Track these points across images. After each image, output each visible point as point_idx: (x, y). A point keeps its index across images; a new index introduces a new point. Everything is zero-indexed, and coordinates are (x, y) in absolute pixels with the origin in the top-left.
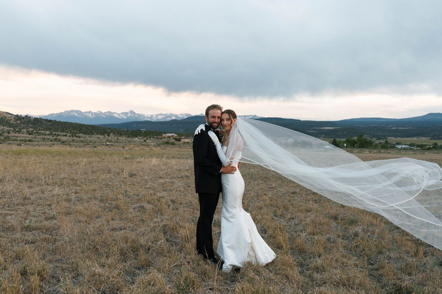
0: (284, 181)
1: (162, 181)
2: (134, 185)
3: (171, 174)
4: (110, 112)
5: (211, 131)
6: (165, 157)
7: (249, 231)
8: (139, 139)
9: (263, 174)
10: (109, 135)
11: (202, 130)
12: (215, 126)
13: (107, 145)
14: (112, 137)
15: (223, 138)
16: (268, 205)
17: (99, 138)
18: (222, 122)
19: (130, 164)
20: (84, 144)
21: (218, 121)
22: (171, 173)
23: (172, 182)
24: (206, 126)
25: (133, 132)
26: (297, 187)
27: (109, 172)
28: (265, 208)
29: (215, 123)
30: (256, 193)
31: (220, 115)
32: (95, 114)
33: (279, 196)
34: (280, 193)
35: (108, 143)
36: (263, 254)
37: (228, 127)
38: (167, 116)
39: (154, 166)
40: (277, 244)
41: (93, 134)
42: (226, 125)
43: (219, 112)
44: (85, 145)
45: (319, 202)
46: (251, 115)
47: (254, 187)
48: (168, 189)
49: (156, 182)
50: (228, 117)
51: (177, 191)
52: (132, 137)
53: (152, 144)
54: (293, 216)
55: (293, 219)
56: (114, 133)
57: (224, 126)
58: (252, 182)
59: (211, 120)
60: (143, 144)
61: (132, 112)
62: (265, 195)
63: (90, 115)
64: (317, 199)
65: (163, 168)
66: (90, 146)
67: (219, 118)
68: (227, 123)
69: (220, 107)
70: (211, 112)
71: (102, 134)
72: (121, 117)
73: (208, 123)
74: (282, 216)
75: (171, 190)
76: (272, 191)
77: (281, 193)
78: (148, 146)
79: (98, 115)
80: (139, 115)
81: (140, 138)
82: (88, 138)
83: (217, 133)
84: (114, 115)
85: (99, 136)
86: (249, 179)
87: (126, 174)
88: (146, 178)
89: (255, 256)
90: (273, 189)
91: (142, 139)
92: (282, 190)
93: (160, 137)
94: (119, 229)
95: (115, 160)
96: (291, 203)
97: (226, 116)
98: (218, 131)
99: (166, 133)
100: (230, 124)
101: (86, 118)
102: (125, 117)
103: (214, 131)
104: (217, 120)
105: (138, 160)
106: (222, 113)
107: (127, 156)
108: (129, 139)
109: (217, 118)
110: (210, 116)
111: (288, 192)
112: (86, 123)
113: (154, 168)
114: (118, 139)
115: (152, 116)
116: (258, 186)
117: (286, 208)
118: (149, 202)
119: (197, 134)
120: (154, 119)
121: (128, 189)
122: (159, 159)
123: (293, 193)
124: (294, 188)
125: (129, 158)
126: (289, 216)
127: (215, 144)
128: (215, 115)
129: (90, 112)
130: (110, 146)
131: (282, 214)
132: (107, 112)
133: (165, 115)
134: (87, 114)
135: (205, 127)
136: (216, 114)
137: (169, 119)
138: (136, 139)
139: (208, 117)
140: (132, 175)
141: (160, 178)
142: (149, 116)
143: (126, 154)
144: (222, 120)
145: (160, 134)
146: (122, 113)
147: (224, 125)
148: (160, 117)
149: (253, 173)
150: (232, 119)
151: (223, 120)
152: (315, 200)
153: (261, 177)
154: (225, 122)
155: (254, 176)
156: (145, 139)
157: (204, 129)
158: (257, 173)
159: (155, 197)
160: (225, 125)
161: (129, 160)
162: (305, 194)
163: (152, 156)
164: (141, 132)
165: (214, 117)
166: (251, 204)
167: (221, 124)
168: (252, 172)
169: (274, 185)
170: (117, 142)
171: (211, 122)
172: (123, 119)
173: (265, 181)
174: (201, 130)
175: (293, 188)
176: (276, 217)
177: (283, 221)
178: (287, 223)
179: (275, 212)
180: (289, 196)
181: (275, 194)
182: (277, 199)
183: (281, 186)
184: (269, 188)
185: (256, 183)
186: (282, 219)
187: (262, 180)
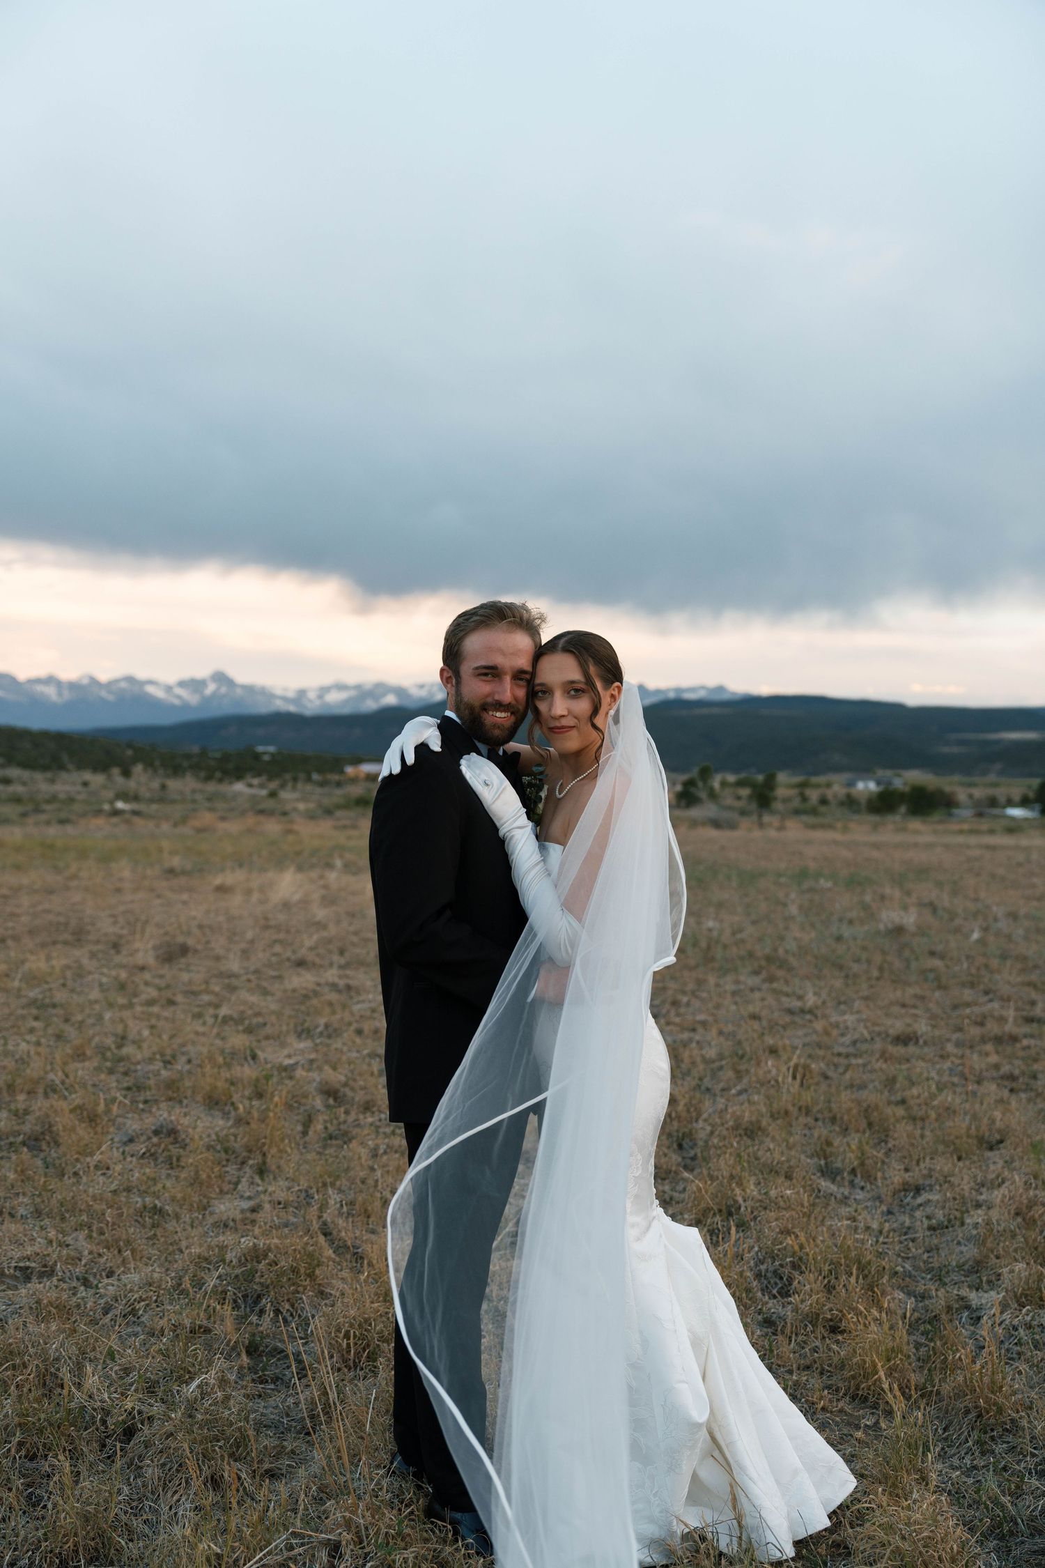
0: (856, 976)
1: (302, 980)
2: (171, 1002)
3: (353, 944)
4: (130, 679)
5: (479, 753)
6: (338, 863)
7: (696, 1343)
8: (250, 786)
9: (760, 940)
10: (126, 773)
11: (422, 749)
12: (495, 726)
13: (116, 813)
14: (141, 779)
15: (543, 794)
16: (786, 1112)
17: (85, 784)
18: (542, 706)
19: (185, 897)
20: (19, 809)
21: (516, 699)
22: (355, 939)
23: (349, 987)
24: (445, 727)
25: (226, 758)
26: (915, 1007)
27: (79, 936)
28: (773, 1129)
29: (499, 706)
30: (727, 1039)
31: (524, 662)
32: (73, 686)
33: (839, 1055)
34: (842, 1040)
35: (120, 805)
36: (778, 1482)
37: (574, 733)
38: (363, 692)
39: (286, 905)
40: (853, 1377)
41: (62, 767)
42: (564, 722)
43: (522, 641)
44: (24, 815)
45: (1028, 1089)
46: (703, 688)
47: (718, 1007)
48: (316, 1027)
49: (276, 987)
50: (575, 674)
51: (359, 1032)
52: (220, 781)
53: (301, 806)
54: (915, 1176)
55: (918, 1190)
56: (149, 764)
57: (551, 729)
58: (712, 980)
59: (476, 689)
60: (262, 806)
61: (220, 677)
62: (773, 1051)
63: (50, 692)
64: (1017, 1072)
65: (321, 914)
66: (43, 817)
67: (523, 683)
68: (569, 712)
69: (525, 616)
70: (474, 643)
71: (101, 766)
72: (179, 697)
73: (457, 712)
74: (863, 1173)
75: (331, 1032)
76: (804, 1026)
77: (847, 1039)
78: (285, 814)
79: (83, 692)
80: (250, 689)
81: (256, 781)
82: (41, 783)
83: (511, 767)
84: (150, 689)
85: (88, 776)
86: (697, 966)
87: (144, 950)
88: (234, 965)
89: (734, 1500)
90: (808, 1017)
91: (262, 786)
92: (850, 1019)
93: (336, 777)
94: (18, 1274)
95: (121, 880)
96: (898, 1097)
97: (561, 669)
98: (517, 755)
99: (357, 761)
100: (589, 713)
101: (37, 702)
102: (192, 699)
103: (492, 757)
104: (508, 691)
105: (218, 881)
106: (541, 652)
107: (176, 862)
108: (211, 787)
109: (508, 679)
110: (466, 669)
111: (879, 1034)
112: (35, 723)
113: (282, 917)
114: (164, 787)
115: (302, 693)
116: (736, 1003)
117: (878, 1129)
118: (214, 1102)
119: (397, 769)
120: (312, 707)
121: (137, 1028)
122: (314, 874)
123: (904, 1040)
124: (903, 1011)
125: (184, 873)
126: (896, 1175)
127: (501, 833)
128: (499, 660)
129: (50, 680)
130: (127, 816)
131: (862, 1164)
132: (117, 681)
133: (358, 687)
134: (40, 688)
135: (437, 733)
136: (503, 653)
137: (370, 706)
138: (239, 787)
139: (457, 674)
140: (173, 953)
141: (301, 963)
142: (291, 694)
143: (173, 853)
144: (535, 691)
145: (336, 765)
146: (182, 684)
147: (552, 725)
148: (334, 697)
149: (715, 934)
150: (599, 685)
151: (547, 691)
152: (1011, 1077)
153: (751, 955)
154: (560, 706)
155: (719, 953)
156: (273, 785)
157: (436, 746)
158: (734, 934)
159: (247, 1072)
160: (558, 724)
161: (182, 881)
162: (958, 1044)
163: (280, 862)
164: (257, 757)
165: (491, 672)
166: (707, 1107)
167: (537, 712)
168: (710, 930)
169: (811, 1000)
170: (161, 800)
171: (477, 704)
172: (186, 707)
173: (771, 979)
174: (416, 748)
175: (896, 1010)
176: (833, 1181)
177: (869, 1204)
178: (890, 1212)
179: (823, 1151)
180: (884, 1056)
181: (819, 1046)
182: (830, 1074)
183: (841, 1003)
184: (790, 1012)
185: (730, 987)
186: (862, 1188)
187: (756, 973)
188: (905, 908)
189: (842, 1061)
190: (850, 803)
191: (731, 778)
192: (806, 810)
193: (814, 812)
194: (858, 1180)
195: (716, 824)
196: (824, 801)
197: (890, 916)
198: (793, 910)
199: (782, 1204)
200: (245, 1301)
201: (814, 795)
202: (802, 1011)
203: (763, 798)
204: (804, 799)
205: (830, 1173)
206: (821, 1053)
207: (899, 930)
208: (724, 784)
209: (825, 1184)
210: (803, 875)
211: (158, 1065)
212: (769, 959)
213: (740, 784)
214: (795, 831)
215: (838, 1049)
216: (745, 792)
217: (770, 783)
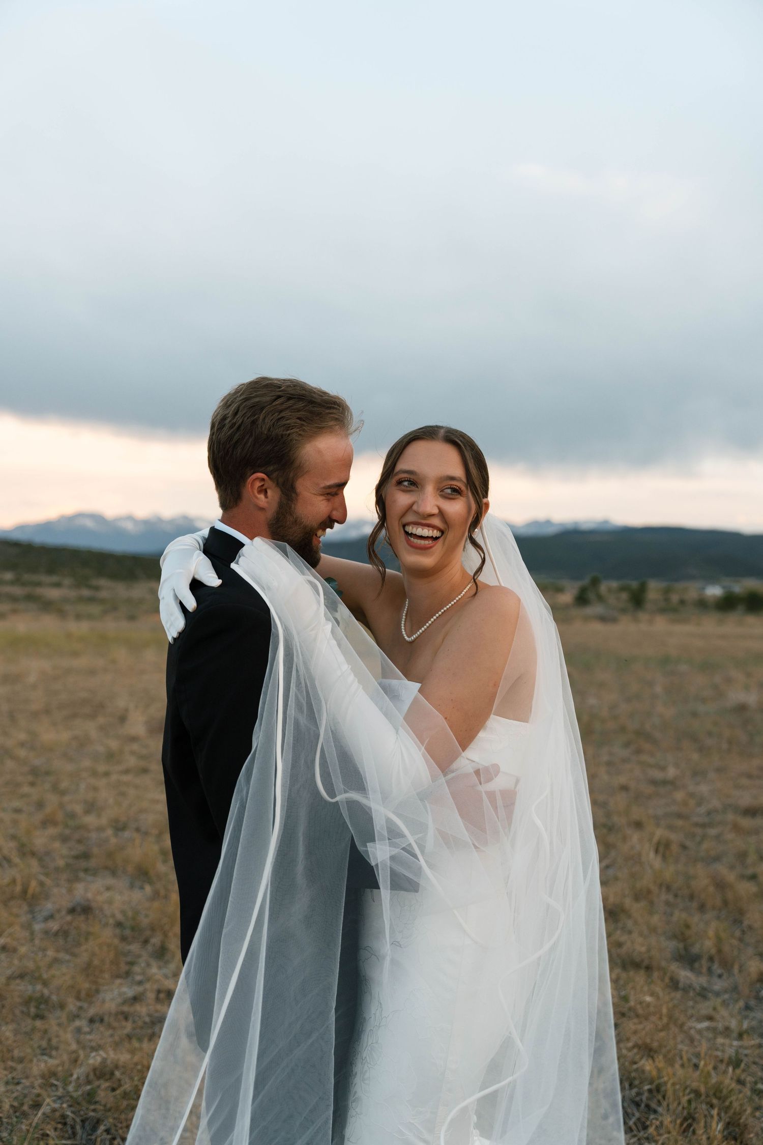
0: (709, 749)
4: (184, 517)
9: (631, 716)
16: (649, 891)
20: (103, 608)
33: (696, 825)
34: (698, 810)
62: (638, 825)
66: (118, 613)
74: (720, 960)
76: (666, 796)
77: (702, 810)
79: (150, 526)
82: (119, 590)
90: (669, 787)
92: (704, 789)
96: (750, 871)
101: (119, 533)
111: (730, 805)
121: (106, 797)
124: (750, 782)
131: (719, 951)
134: (121, 524)
153: (623, 729)
158: (610, 710)
169: (672, 772)
173: (639, 751)
175: (744, 781)
176: (692, 969)
177: (726, 996)
178: (748, 1008)
179: (682, 935)
180: (736, 828)
181: (679, 816)
182: (688, 843)
183: (698, 774)
184: (654, 782)
185: (605, 758)
186: (720, 976)
187: (627, 745)
188: (747, 688)
189: (699, 831)
190: (702, 604)
191: (614, 584)
192: (669, 609)
193: (674, 610)
194: (716, 967)
195: (603, 619)
196: (682, 602)
197: (737, 696)
198: (658, 689)
199: (640, 1011)
200: (83, 1127)
201: (675, 598)
202: (665, 782)
203: (638, 600)
204: (667, 600)
205: (689, 959)
206: (680, 823)
207: (742, 708)
208: (610, 590)
209: (685, 975)
210: (665, 661)
211: (110, 832)
212: (640, 733)
213: (623, 589)
214: (660, 624)
215: (696, 819)
216: (624, 596)
217: (643, 589)
